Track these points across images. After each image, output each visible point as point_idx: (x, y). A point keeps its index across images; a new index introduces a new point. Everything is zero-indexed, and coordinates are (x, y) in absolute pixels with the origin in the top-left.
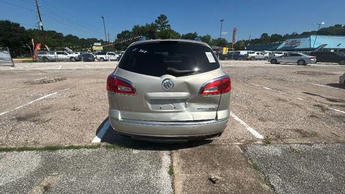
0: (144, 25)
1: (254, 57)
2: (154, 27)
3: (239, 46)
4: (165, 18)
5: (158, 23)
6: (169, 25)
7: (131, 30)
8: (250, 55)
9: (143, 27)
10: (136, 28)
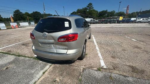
0: (82, 8)
1: (140, 21)
2: (86, 9)
3: (132, 15)
4: (92, 4)
5: (88, 7)
6: (93, 8)
7: (76, 11)
8: (137, 20)
9: (81, 10)
10: (78, 10)
